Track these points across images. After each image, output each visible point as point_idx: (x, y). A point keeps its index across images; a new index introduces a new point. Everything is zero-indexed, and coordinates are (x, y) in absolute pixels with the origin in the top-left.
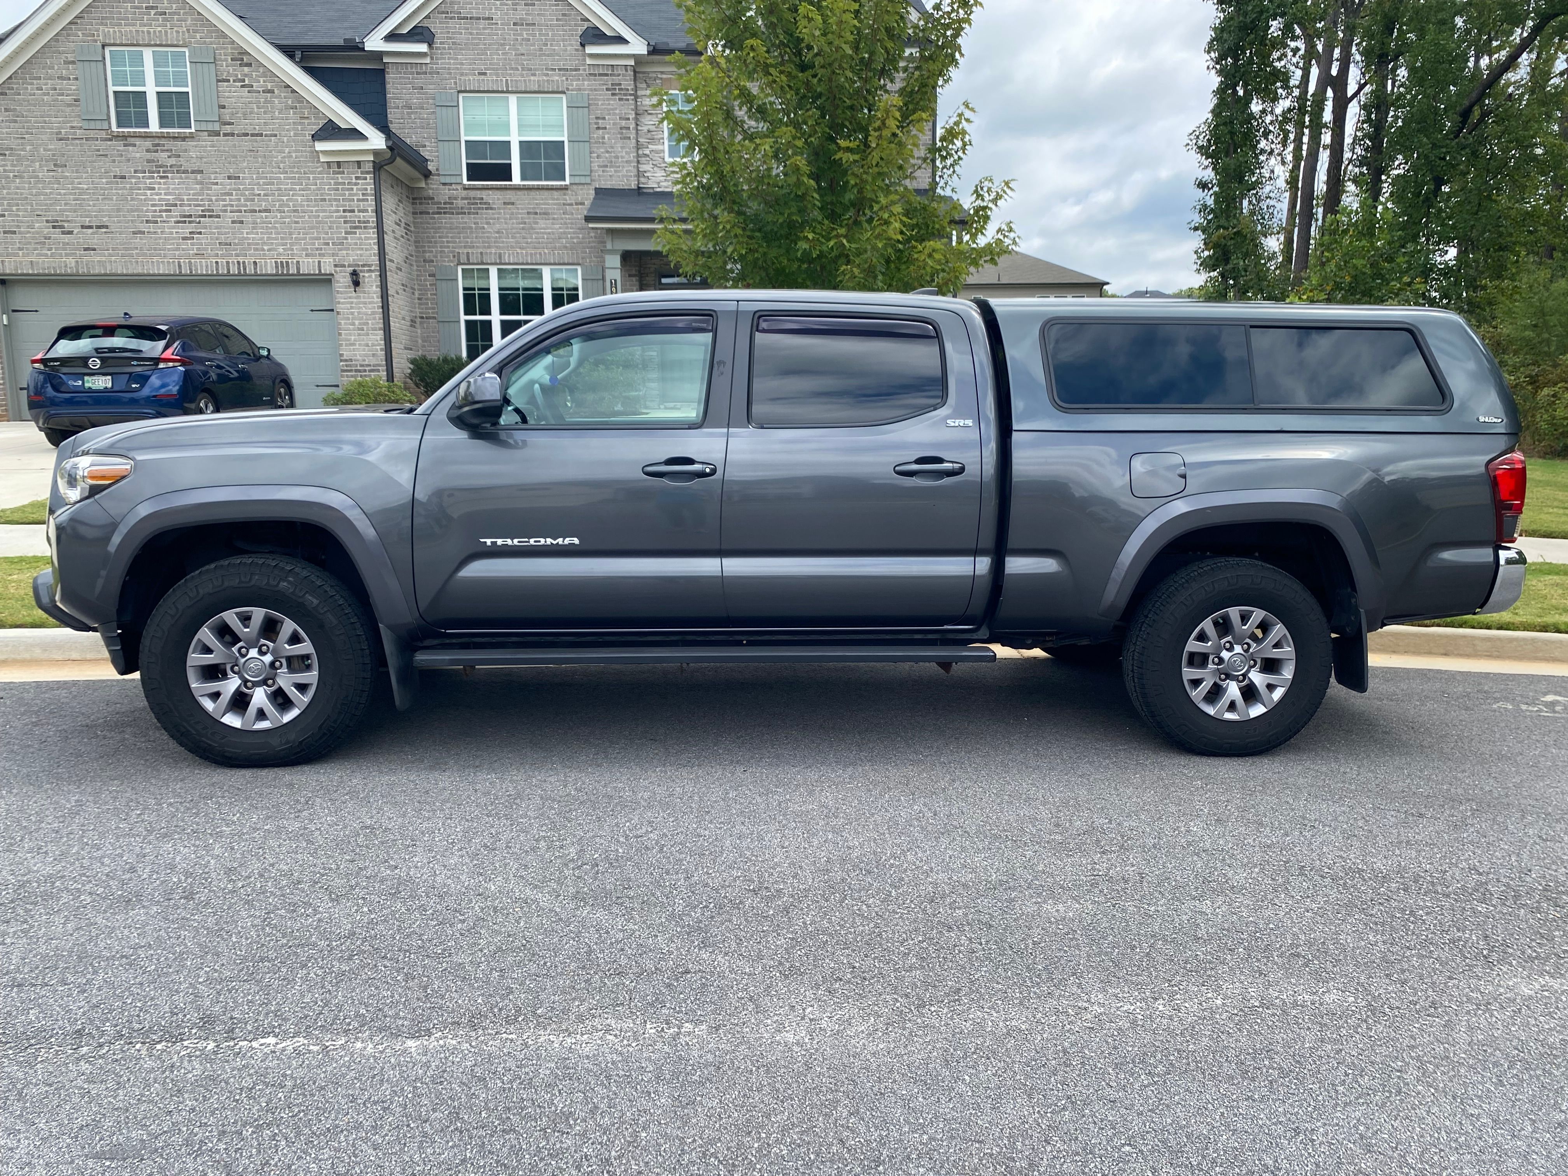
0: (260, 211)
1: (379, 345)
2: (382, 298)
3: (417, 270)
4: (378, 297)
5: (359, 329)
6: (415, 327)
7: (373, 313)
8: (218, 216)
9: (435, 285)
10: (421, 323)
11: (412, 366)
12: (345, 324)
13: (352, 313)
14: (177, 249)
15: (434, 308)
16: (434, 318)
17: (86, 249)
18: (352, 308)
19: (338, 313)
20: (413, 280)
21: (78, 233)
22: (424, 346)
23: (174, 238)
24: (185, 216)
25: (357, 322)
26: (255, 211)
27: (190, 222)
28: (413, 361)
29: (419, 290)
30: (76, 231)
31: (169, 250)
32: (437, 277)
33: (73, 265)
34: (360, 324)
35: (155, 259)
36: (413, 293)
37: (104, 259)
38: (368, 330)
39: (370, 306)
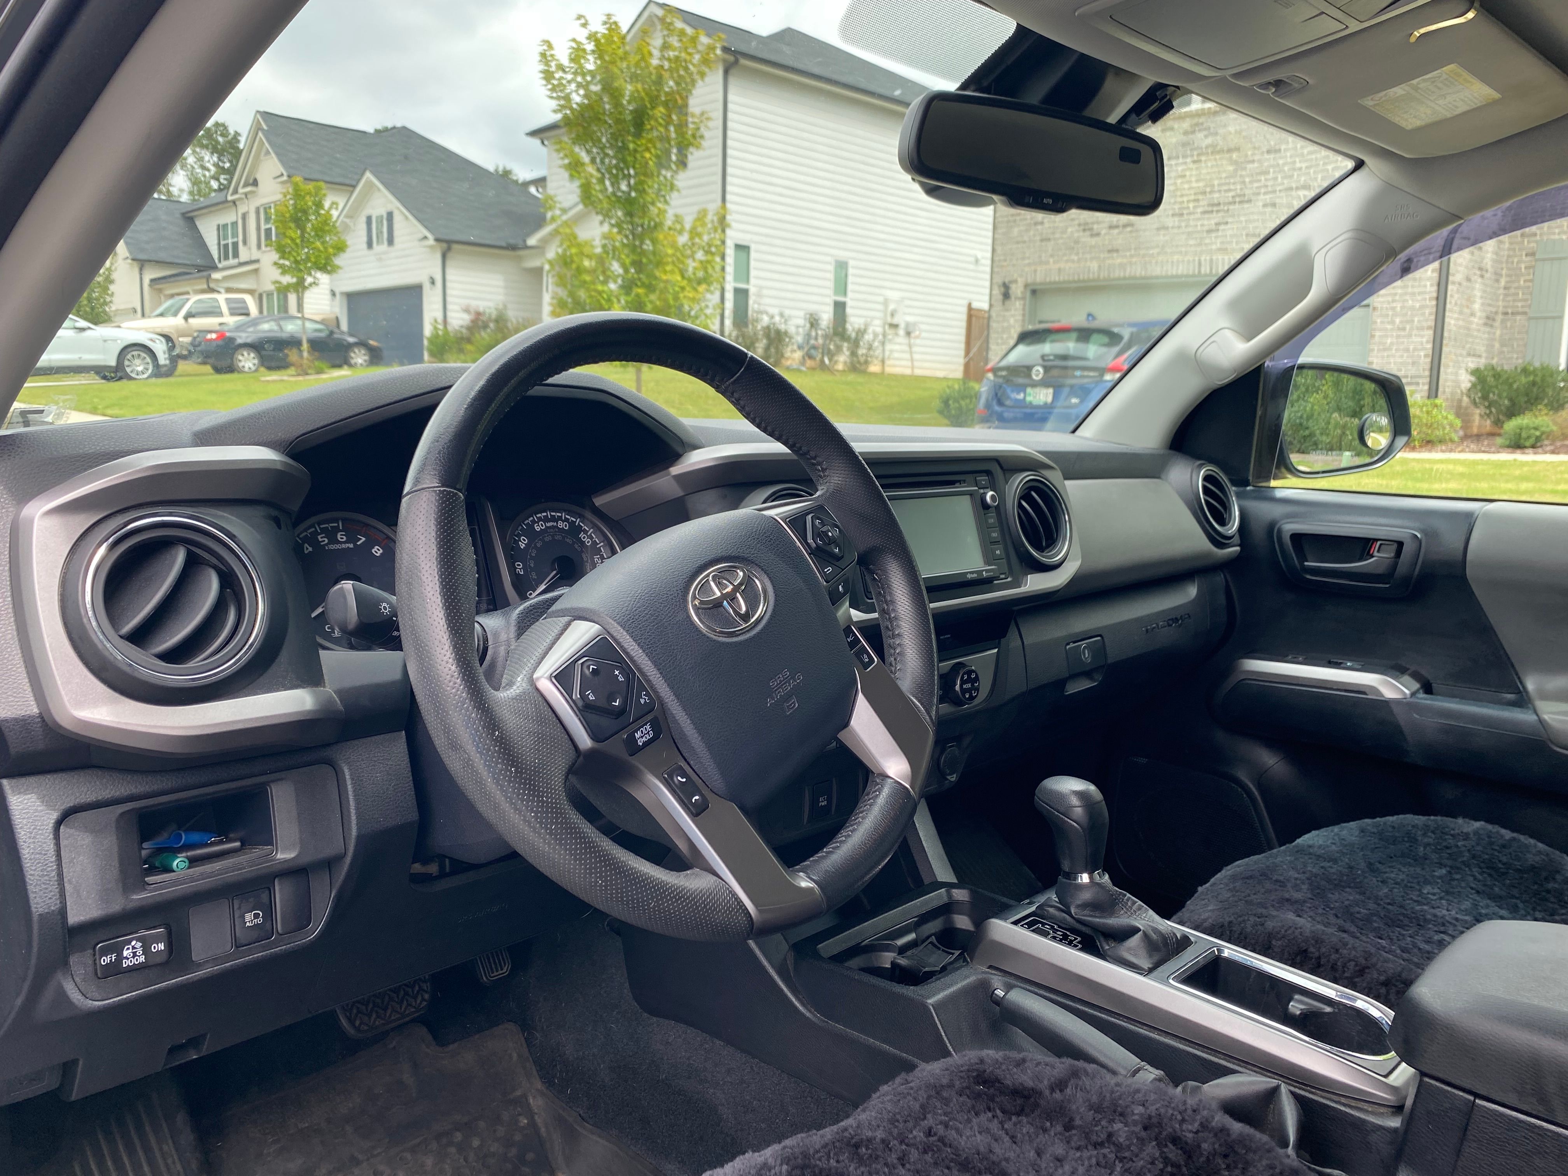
0: (1297, 188)
1: (1424, 349)
2: (1439, 285)
3: (1509, 249)
4: (1432, 285)
5: (1399, 329)
6: (1492, 326)
7: (1422, 307)
8: (1249, 201)
9: (1533, 267)
10: (1503, 321)
11: (1473, 379)
12: (1382, 322)
13: (1393, 309)
14: (1200, 245)
15: (1526, 300)
16: (1525, 313)
17: (1109, 251)
18: (1393, 301)
19: (1375, 309)
20: (1501, 262)
21: (1105, 234)
22: (1502, 352)
23: (1198, 232)
24: (1213, 205)
25: (1398, 320)
26: (1291, 189)
27: (1218, 211)
28: (1476, 372)
29: (1507, 276)
30: (1103, 232)
31: (1191, 246)
32: (1537, 257)
33: (1096, 269)
34: (1401, 322)
35: (1176, 257)
36: (1497, 281)
37: (1125, 261)
38: (1411, 329)
39: (1419, 298)
